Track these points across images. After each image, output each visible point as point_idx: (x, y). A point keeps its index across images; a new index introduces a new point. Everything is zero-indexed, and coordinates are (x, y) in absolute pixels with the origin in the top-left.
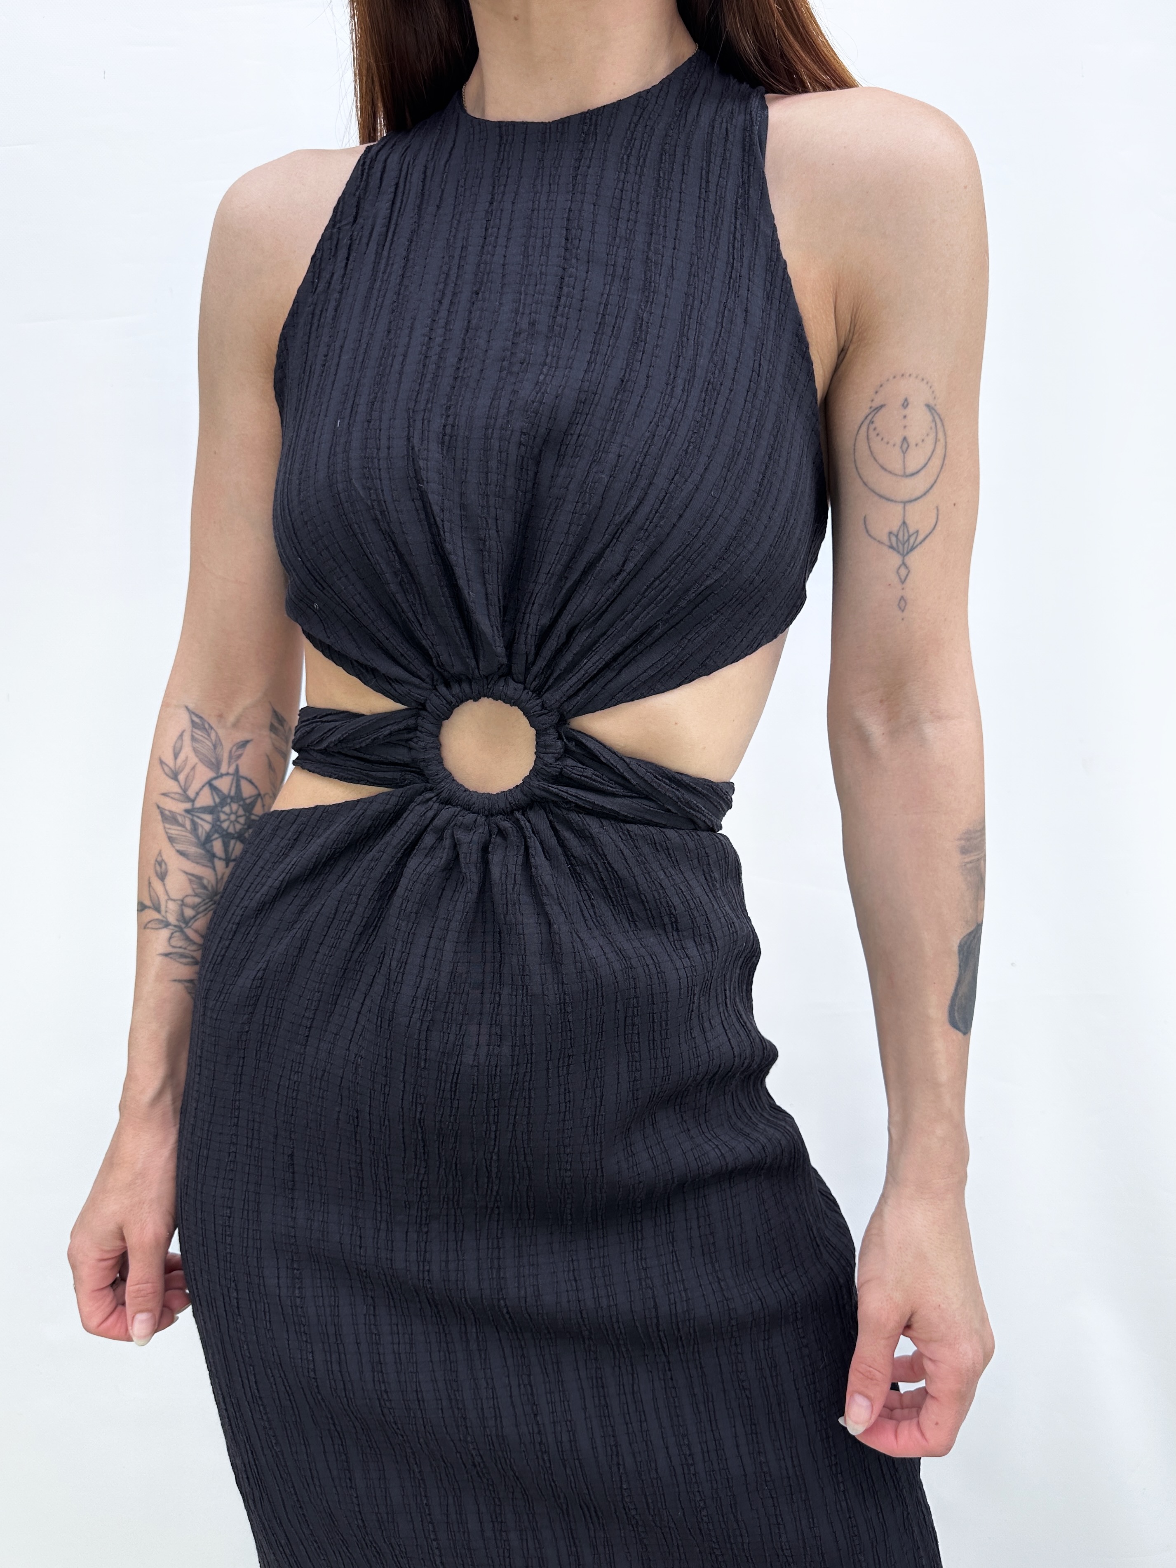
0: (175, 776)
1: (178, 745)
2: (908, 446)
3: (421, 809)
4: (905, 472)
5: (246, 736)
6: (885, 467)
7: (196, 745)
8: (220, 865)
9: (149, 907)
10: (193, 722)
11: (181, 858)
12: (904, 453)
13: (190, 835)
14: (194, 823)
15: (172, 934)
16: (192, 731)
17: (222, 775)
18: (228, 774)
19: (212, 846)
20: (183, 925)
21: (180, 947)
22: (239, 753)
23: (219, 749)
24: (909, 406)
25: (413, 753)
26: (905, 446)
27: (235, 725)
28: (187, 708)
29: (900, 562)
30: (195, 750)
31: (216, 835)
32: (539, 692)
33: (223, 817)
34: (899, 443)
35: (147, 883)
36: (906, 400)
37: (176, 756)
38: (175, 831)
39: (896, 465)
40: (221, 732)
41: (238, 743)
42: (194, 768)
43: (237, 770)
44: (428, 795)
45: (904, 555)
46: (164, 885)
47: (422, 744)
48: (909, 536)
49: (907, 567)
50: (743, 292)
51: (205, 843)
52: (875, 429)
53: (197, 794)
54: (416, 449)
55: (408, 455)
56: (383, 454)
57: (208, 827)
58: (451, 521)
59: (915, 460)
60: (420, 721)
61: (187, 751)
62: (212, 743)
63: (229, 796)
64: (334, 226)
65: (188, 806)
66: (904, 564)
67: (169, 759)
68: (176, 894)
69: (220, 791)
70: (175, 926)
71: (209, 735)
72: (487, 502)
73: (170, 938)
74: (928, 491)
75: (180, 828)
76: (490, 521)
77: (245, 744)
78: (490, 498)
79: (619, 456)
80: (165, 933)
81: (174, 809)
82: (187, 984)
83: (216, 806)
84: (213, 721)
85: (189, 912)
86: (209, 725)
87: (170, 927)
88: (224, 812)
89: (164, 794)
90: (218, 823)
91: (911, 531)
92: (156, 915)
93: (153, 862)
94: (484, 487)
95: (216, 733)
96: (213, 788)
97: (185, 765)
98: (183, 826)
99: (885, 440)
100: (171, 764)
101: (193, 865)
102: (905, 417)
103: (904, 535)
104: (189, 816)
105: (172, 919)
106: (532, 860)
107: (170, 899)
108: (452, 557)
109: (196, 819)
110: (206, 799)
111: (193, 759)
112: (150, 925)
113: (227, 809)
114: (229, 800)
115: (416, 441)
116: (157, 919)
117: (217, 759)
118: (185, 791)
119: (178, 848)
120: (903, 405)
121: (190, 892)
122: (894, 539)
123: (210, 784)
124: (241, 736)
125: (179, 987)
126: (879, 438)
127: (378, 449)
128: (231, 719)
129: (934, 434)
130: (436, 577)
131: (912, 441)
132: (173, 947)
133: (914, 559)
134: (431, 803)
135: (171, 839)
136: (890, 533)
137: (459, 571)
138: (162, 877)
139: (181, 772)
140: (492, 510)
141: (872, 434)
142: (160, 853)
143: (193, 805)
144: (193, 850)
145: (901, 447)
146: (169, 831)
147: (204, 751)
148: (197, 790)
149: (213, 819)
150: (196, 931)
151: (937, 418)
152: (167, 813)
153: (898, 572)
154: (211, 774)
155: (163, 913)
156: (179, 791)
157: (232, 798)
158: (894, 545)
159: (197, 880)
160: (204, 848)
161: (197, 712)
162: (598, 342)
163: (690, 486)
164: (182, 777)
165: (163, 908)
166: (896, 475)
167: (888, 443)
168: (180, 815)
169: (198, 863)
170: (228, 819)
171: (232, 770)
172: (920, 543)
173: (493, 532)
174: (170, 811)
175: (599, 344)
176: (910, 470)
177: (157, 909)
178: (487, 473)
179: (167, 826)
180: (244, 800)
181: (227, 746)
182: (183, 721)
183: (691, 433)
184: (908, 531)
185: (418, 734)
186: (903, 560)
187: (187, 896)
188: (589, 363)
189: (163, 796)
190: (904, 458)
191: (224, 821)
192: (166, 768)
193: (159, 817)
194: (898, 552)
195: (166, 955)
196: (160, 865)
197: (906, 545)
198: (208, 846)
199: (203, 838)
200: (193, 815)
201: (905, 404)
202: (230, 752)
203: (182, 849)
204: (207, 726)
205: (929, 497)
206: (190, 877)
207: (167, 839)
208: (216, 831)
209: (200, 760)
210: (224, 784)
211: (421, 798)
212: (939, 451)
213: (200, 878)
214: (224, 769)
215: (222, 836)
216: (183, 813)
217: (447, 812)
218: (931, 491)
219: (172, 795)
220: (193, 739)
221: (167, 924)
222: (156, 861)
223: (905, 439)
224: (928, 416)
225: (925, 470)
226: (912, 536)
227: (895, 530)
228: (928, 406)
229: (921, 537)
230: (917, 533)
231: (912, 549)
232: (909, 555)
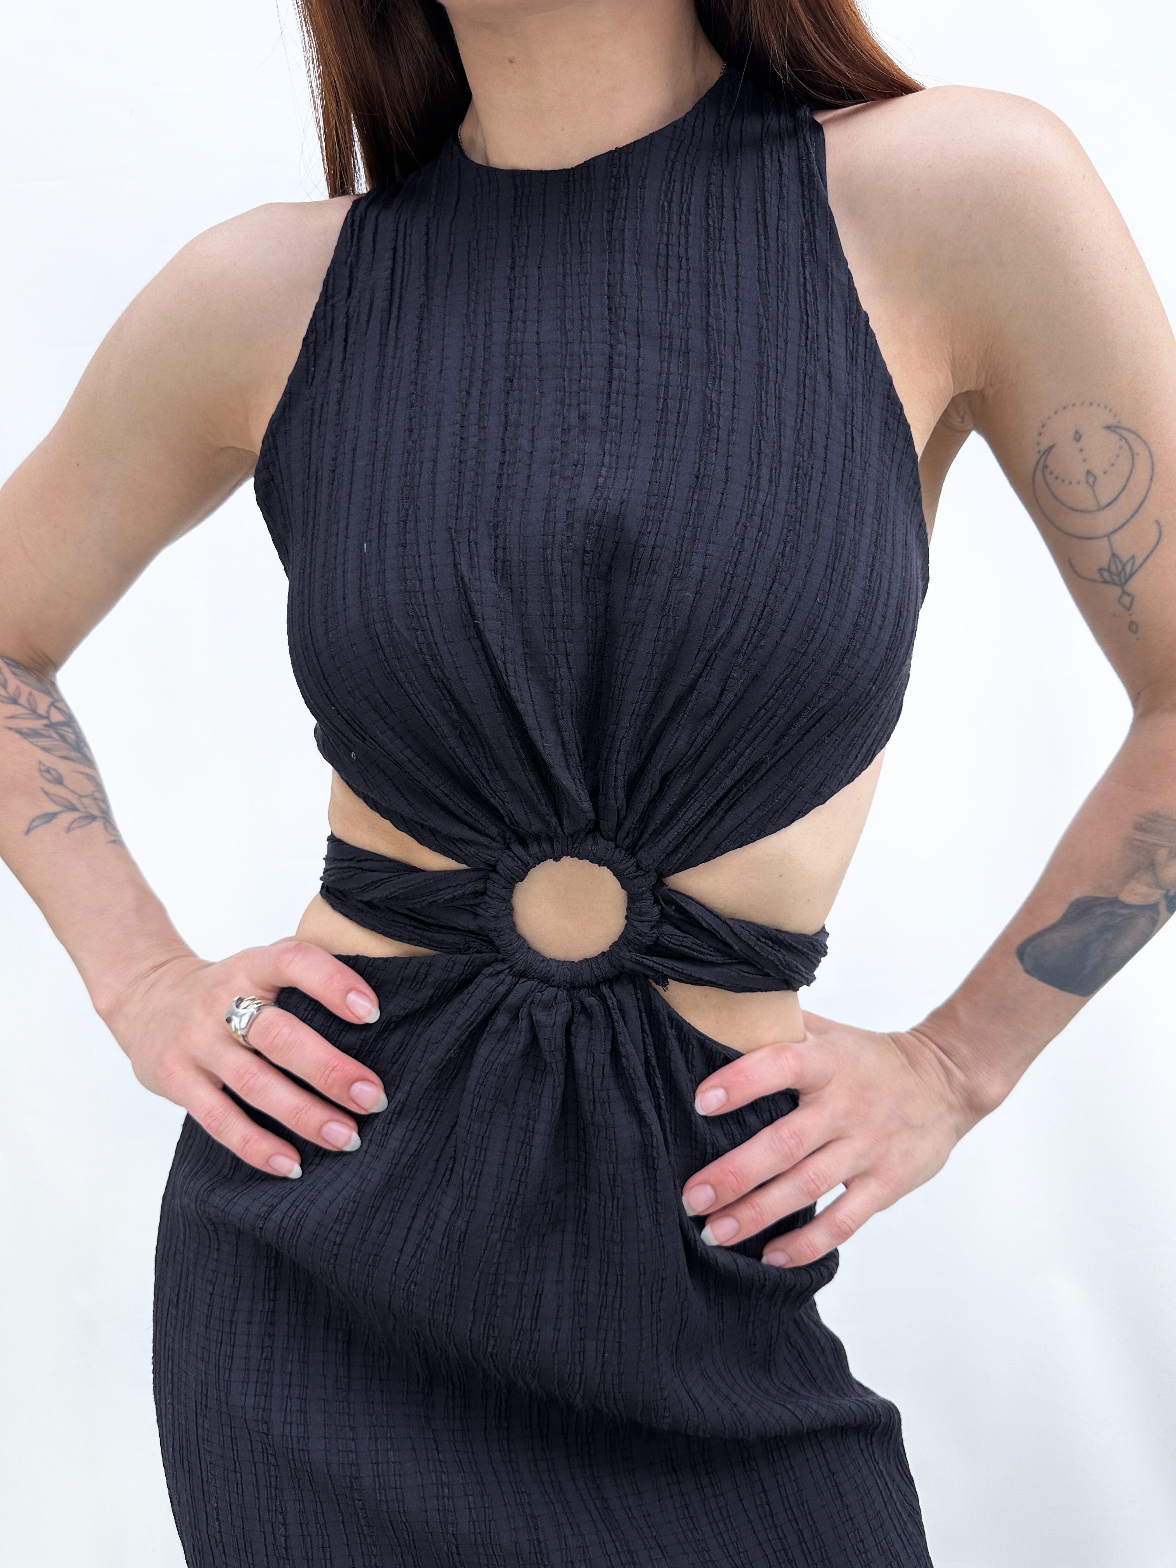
2: (1095, 478)
4: (1099, 506)
6: (1075, 507)
12: (1092, 487)
24: (1083, 438)
25: (481, 920)
26: (1091, 479)
29: (1121, 593)
32: (632, 850)
34: (1083, 475)
36: (1077, 432)
39: (1086, 501)
44: (499, 967)
45: (1122, 585)
48: (1124, 566)
49: (1129, 597)
52: (1051, 473)
54: (466, 579)
55: (458, 584)
58: (513, 662)
59: (1107, 489)
64: (326, 303)
66: (1125, 593)
72: (554, 636)
74: (1136, 511)
76: (558, 657)
78: (558, 630)
79: (704, 568)
91: (1124, 559)
94: (549, 618)
99: (1066, 480)
102: (1081, 451)
103: (1117, 567)
108: (520, 705)
120: (1075, 439)
122: (1106, 574)
126: (1059, 480)
129: (1129, 453)
130: (504, 727)
131: (1098, 471)
133: (1135, 587)
136: (1102, 569)
137: (529, 720)
140: (561, 644)
145: (1087, 482)
151: (1127, 435)
153: (1121, 600)
158: (1109, 579)
162: (662, 432)
163: (792, 595)
166: (1088, 511)
167: (1069, 483)
172: (1139, 569)
173: (563, 669)
175: (665, 436)
176: (1104, 501)
178: (551, 602)
183: (785, 530)
184: (1121, 562)
186: (1122, 589)
188: (656, 460)
190: (1094, 492)
194: (1115, 584)
197: (1123, 574)
201: (1078, 437)
205: (1140, 517)
211: (490, 969)
217: (523, 988)
218: (1141, 509)
223: (1088, 472)
224: (1113, 438)
225: (1124, 493)
226: (1128, 562)
227: (1105, 566)
228: (1108, 428)
229: (1139, 561)
230: (1133, 557)
231: (1132, 575)
232: (1128, 583)
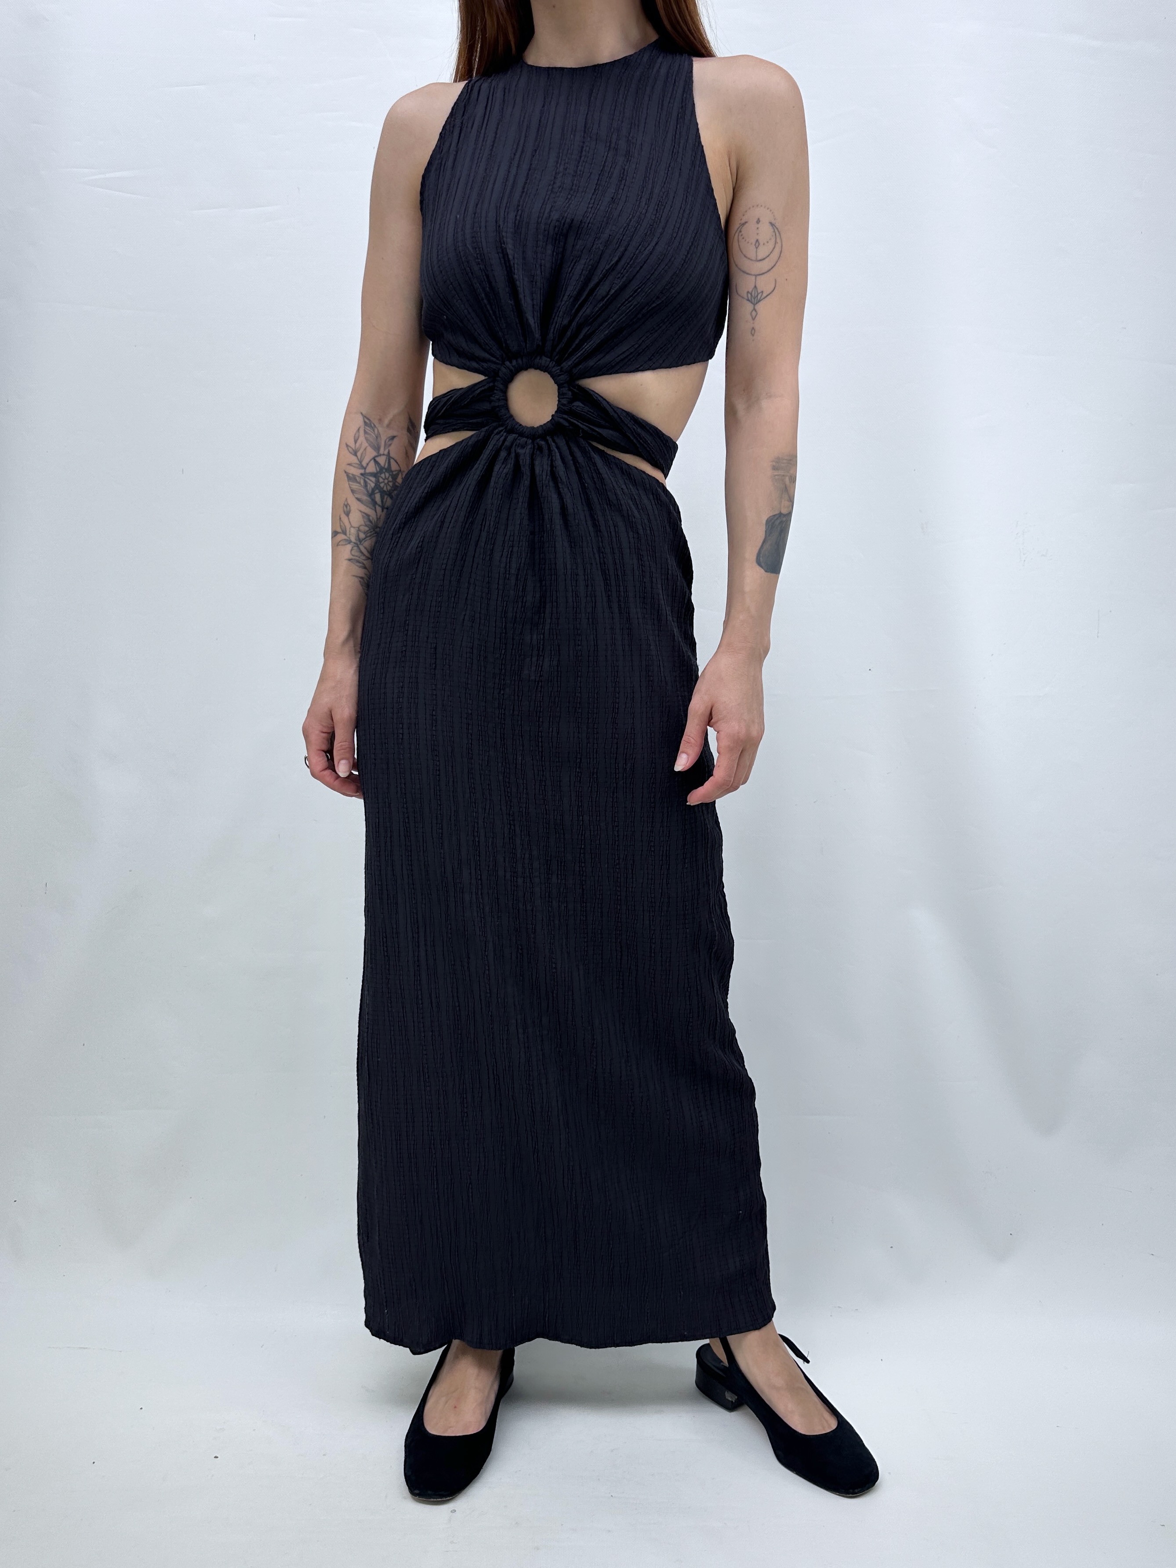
0: (355, 454)
1: (357, 435)
2: (759, 244)
3: (498, 437)
4: (756, 259)
5: (395, 434)
6: (746, 256)
7: (367, 436)
8: (379, 509)
9: (340, 533)
10: (365, 422)
11: (359, 502)
12: (757, 248)
13: (362, 489)
14: (365, 482)
15: (353, 547)
16: (365, 428)
17: (380, 455)
18: (384, 455)
19: (375, 497)
20: (359, 543)
21: (357, 556)
22: (389, 443)
23: (379, 439)
24: (760, 223)
25: (493, 404)
26: (757, 244)
27: (388, 426)
28: (362, 414)
29: (752, 308)
30: (367, 439)
31: (377, 491)
32: (559, 363)
33: (381, 480)
34: (754, 243)
35: (338, 518)
36: (759, 219)
37: (356, 442)
38: (355, 486)
39: (752, 256)
40: (380, 429)
41: (389, 437)
42: (365, 449)
43: (389, 453)
44: (501, 429)
45: (754, 305)
46: (349, 519)
47: (497, 397)
48: (758, 295)
49: (756, 311)
50: (679, 160)
51: (371, 495)
52: (742, 235)
53: (368, 464)
54: (501, 227)
55: (496, 230)
56: (483, 229)
57: (373, 485)
58: (518, 264)
59: (763, 252)
60: (496, 384)
61: (362, 439)
62: (375, 434)
63: (384, 468)
65: (362, 471)
66: (754, 309)
67: (352, 444)
68: (356, 524)
69: (380, 464)
70: (355, 543)
71: (374, 431)
72: (537, 256)
73: (352, 550)
74: (770, 270)
75: (358, 485)
76: (537, 266)
77: (393, 438)
78: (538, 254)
80: (349, 547)
81: (354, 473)
82: (360, 579)
83: (377, 473)
84: (376, 423)
85: (362, 536)
86: (374, 424)
87: (351, 543)
88: (382, 478)
89: (349, 464)
90: (378, 484)
91: (759, 291)
92: (344, 537)
93: (342, 505)
94: (535, 248)
95: (378, 430)
96: (376, 462)
97: (361, 447)
98: (359, 483)
99: (747, 241)
100: (353, 447)
101: (365, 507)
102: (758, 228)
103: (755, 293)
104: (363, 477)
105: (353, 539)
106: (554, 463)
107: (352, 526)
108: (518, 283)
109: (366, 480)
110: (372, 468)
111: (365, 444)
112: (340, 543)
113: (383, 475)
114: (384, 471)
115: (501, 223)
116: (345, 539)
117: (378, 445)
118: (361, 462)
119: (356, 497)
120: (757, 222)
121: (363, 523)
122: (749, 295)
123: (374, 459)
124: (391, 433)
125: (357, 580)
126: (744, 240)
127: (480, 228)
128: (386, 422)
129: (774, 240)
130: (508, 294)
131: (761, 243)
132: (353, 555)
133: (760, 307)
134: (502, 433)
135: (353, 491)
136: (748, 292)
137: (520, 290)
138: (347, 514)
139: (359, 451)
140: (539, 261)
141: (740, 238)
142: (346, 499)
143: (365, 471)
144: (365, 498)
145: (755, 245)
146: (352, 486)
147: (371, 440)
148: (368, 462)
149: (376, 481)
150: (365, 548)
151: (776, 230)
152: (351, 475)
153: (751, 314)
154: (374, 454)
155: (348, 535)
156: (358, 462)
157: (386, 469)
158: (750, 298)
159: (367, 517)
160: (371, 498)
161: (367, 416)
164: (359, 454)
165: (348, 532)
166: (751, 260)
167: (748, 243)
168: (358, 477)
169: (367, 506)
170: (384, 482)
171: (386, 452)
172: (764, 298)
173: (539, 272)
174: (352, 475)
176: (759, 258)
177: (344, 533)
178: (537, 241)
179: (350, 483)
180: (392, 472)
181: (384, 438)
182: (359, 421)
184: (757, 292)
185: (495, 391)
186: (754, 308)
187: (361, 525)
189: (348, 466)
190: (757, 251)
191: (382, 483)
192: (350, 449)
193: (346, 478)
194: (752, 303)
195: (350, 560)
196: (347, 507)
197: (756, 299)
198: (373, 496)
199: (370, 492)
200: (365, 477)
201: (758, 221)
202: (385, 442)
203: (359, 497)
204: (372, 425)
205: (770, 273)
206: (363, 514)
207: (350, 491)
208: (377, 488)
209: (370, 445)
210: (382, 460)
211: (497, 430)
212: (777, 250)
213: (368, 515)
214: (382, 451)
215: (380, 492)
216: (360, 476)
217: (511, 437)
218: (772, 270)
219: (354, 465)
220: (365, 432)
221: (350, 542)
222: (344, 504)
223: (757, 240)
224: (771, 229)
225: (768, 258)
226: (760, 293)
227: (750, 290)
228: (771, 223)
229: (765, 295)
230: (762, 292)
231: (759, 301)
232: (757, 304)
